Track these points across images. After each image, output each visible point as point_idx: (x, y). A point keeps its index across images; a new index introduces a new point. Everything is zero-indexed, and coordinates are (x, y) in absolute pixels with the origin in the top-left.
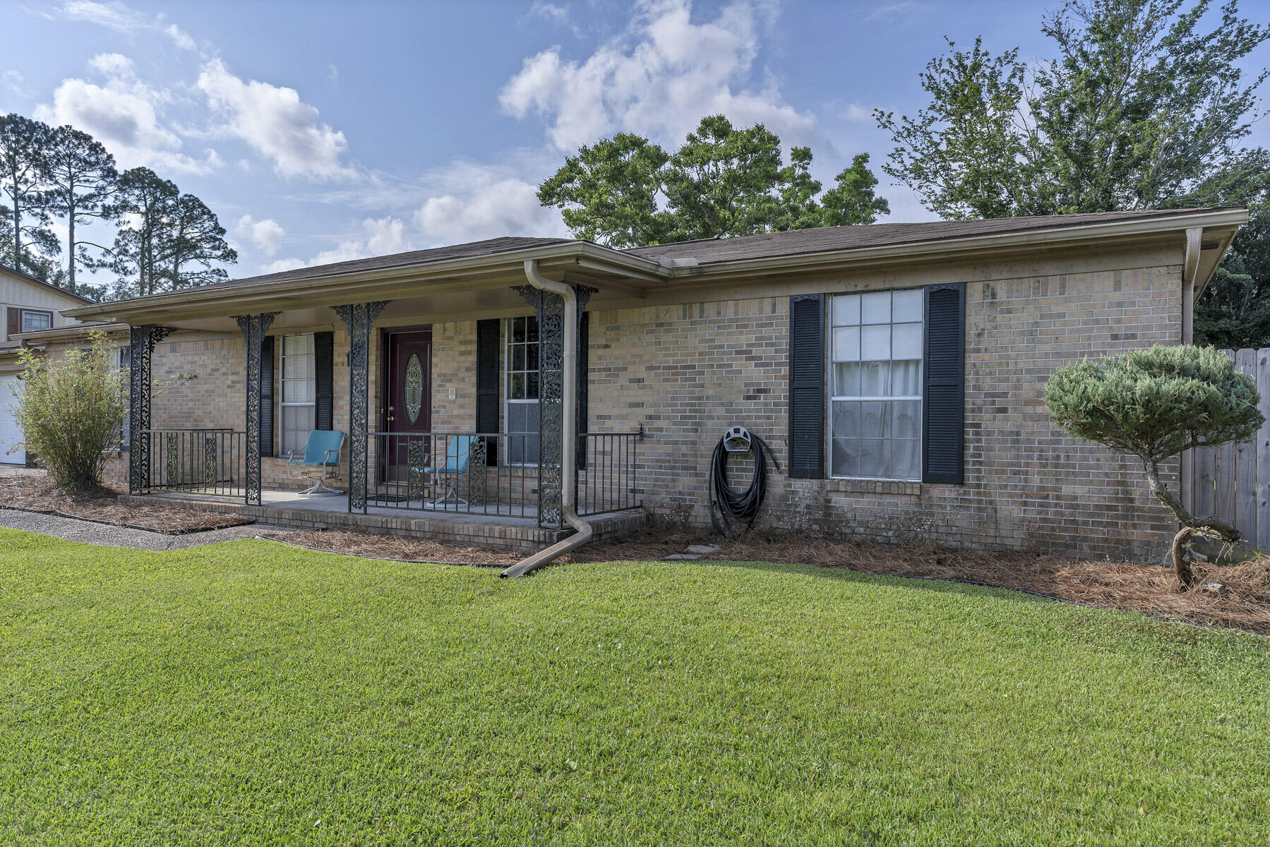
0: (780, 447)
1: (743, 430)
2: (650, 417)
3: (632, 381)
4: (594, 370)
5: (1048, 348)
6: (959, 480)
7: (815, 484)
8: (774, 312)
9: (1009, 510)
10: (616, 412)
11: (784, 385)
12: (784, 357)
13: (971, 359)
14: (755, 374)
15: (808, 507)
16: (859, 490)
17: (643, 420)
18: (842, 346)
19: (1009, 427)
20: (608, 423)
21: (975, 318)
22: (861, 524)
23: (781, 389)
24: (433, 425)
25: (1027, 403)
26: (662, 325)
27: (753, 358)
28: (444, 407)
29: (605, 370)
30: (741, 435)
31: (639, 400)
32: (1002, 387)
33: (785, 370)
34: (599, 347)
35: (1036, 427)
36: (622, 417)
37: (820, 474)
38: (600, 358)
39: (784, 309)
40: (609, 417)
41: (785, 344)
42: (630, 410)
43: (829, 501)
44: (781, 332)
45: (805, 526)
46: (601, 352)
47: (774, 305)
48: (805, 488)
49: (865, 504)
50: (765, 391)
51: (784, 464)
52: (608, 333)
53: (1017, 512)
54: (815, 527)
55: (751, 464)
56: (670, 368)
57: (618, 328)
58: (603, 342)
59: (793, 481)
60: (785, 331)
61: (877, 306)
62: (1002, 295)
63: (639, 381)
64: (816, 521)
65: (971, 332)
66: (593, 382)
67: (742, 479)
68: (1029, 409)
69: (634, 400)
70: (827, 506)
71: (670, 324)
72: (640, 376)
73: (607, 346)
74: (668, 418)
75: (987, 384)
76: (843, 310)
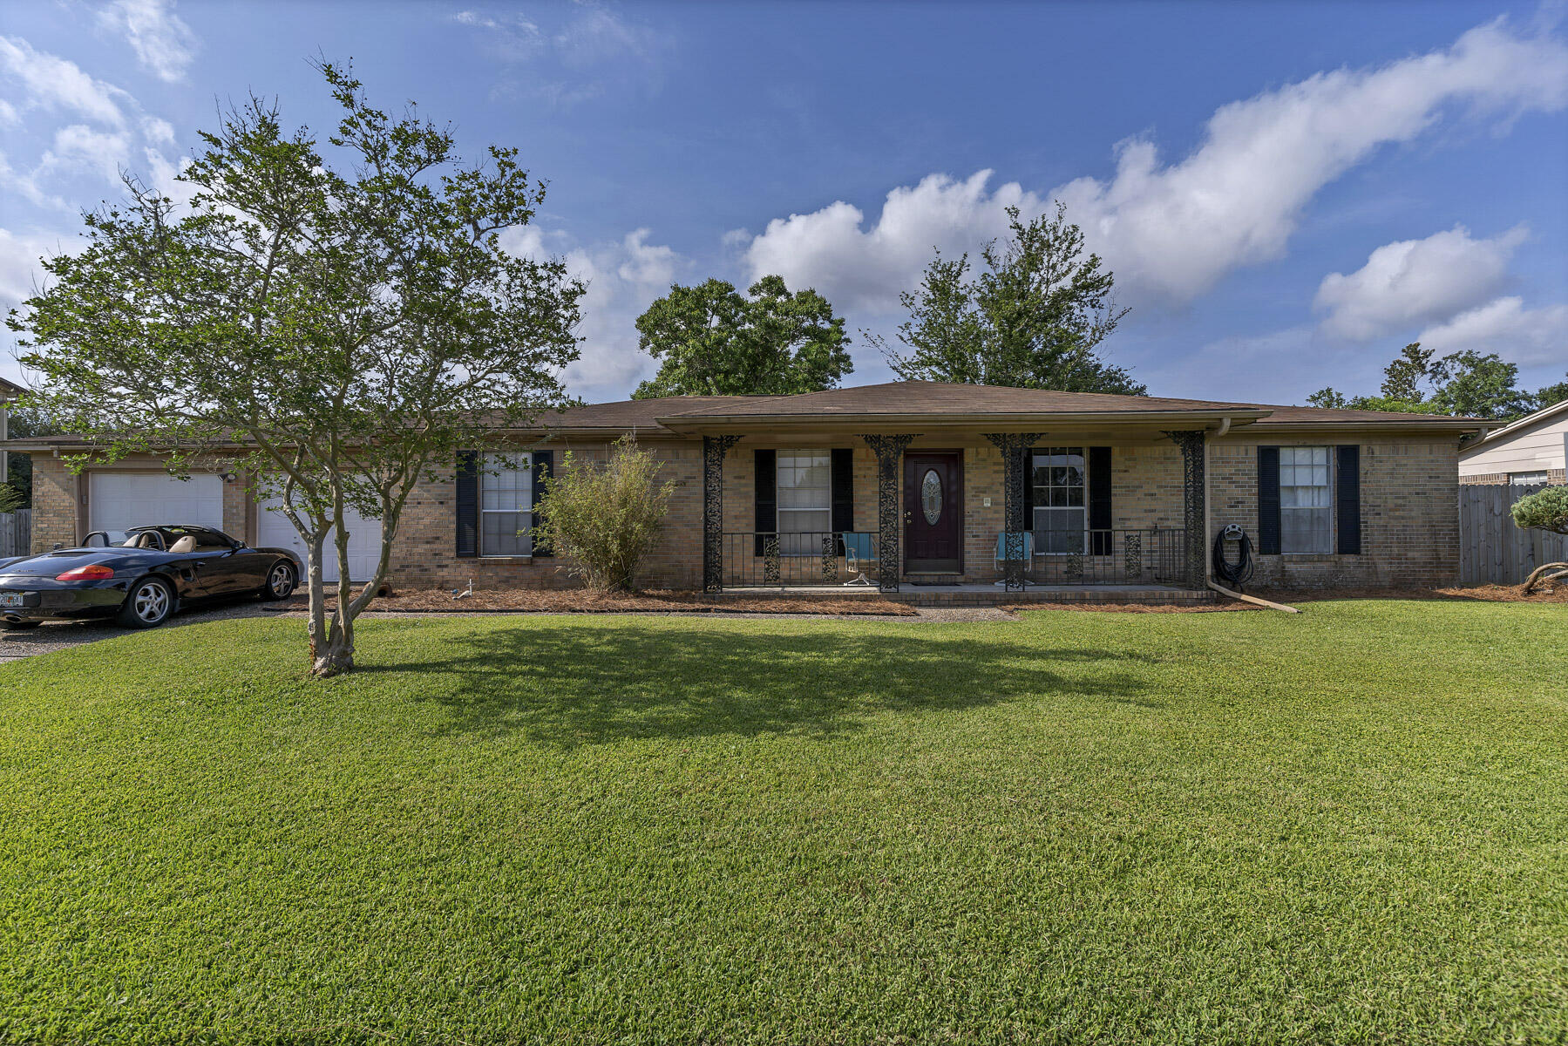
0: (1254, 537)
1: (1238, 526)
2: (1161, 519)
3: (1146, 495)
4: (1116, 487)
5: (1400, 482)
6: (1357, 551)
7: (1275, 558)
8: (1247, 454)
9: (1383, 567)
10: (1134, 515)
11: (1255, 499)
12: (1254, 482)
13: (1362, 486)
14: (1235, 492)
15: (1271, 571)
16: (1304, 559)
17: (1155, 521)
18: (1286, 478)
19: (1382, 523)
20: (1128, 524)
21: (1364, 465)
22: (1303, 579)
23: (1253, 502)
24: (966, 526)
25: (1390, 510)
26: (1168, 459)
27: (1234, 482)
28: (978, 512)
29: (1125, 487)
30: (1236, 529)
31: (1153, 508)
32: (1378, 502)
33: (1255, 490)
34: (1119, 471)
35: (1393, 522)
36: (1138, 519)
37: (1278, 552)
38: (1120, 479)
39: (1253, 454)
40: (1129, 519)
41: (1255, 474)
42: (1145, 514)
43: (1284, 567)
44: (1252, 466)
45: (1269, 583)
46: (1121, 475)
47: (1247, 451)
48: (1269, 560)
49: (1305, 567)
50: (1241, 502)
51: (1256, 546)
52: (1127, 462)
53: (1387, 568)
54: (1277, 583)
55: (1236, 548)
56: (1175, 487)
57: (1135, 459)
58: (1123, 468)
59: (1261, 557)
60: (1254, 466)
61: (1302, 455)
62: (1377, 453)
63: (1152, 495)
64: (1276, 580)
65: (1362, 472)
66: (1115, 495)
67: (1232, 558)
68: (1391, 513)
69: (1148, 508)
70: (1283, 571)
71: (1175, 459)
72: (1153, 492)
73: (1126, 471)
74: (1175, 519)
75: (1371, 500)
76: (1285, 456)
